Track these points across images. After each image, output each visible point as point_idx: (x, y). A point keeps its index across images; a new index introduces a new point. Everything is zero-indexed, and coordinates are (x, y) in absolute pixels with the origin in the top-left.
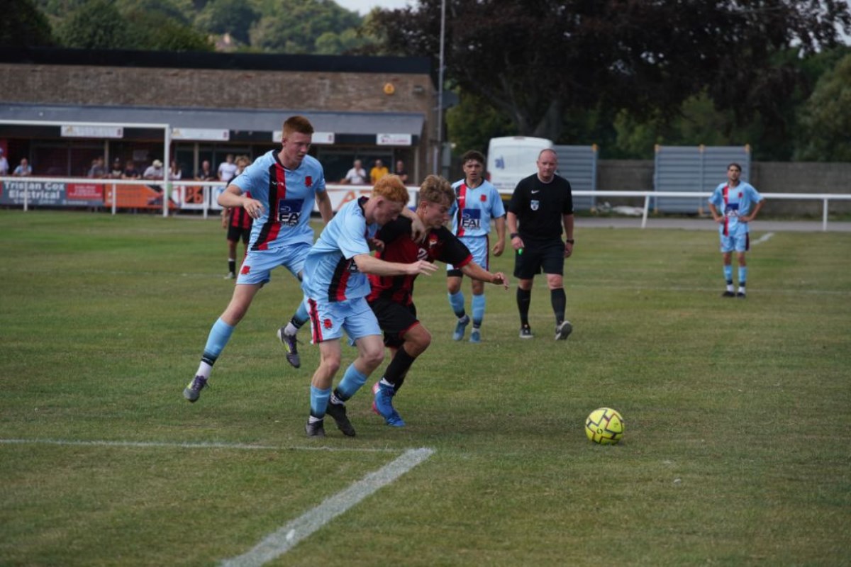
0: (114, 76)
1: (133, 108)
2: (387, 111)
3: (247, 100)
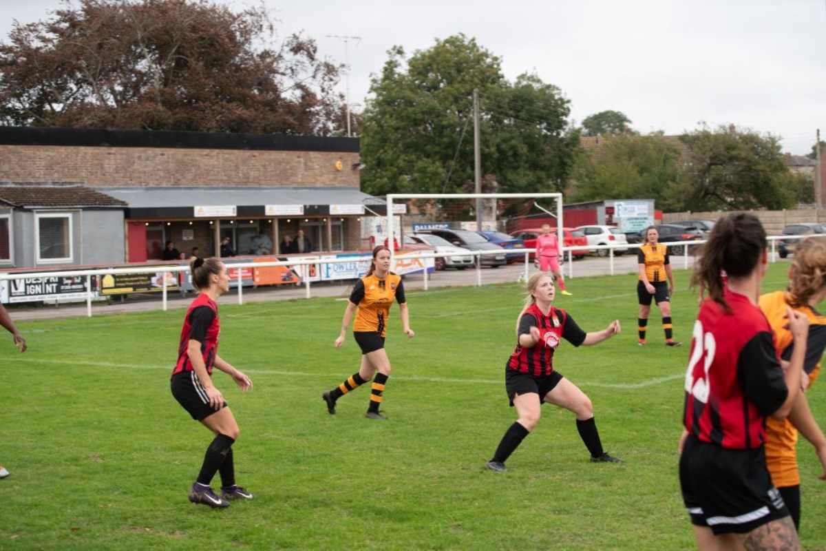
0: (165, 157)
1: (180, 188)
2: (337, 185)
3: (254, 178)
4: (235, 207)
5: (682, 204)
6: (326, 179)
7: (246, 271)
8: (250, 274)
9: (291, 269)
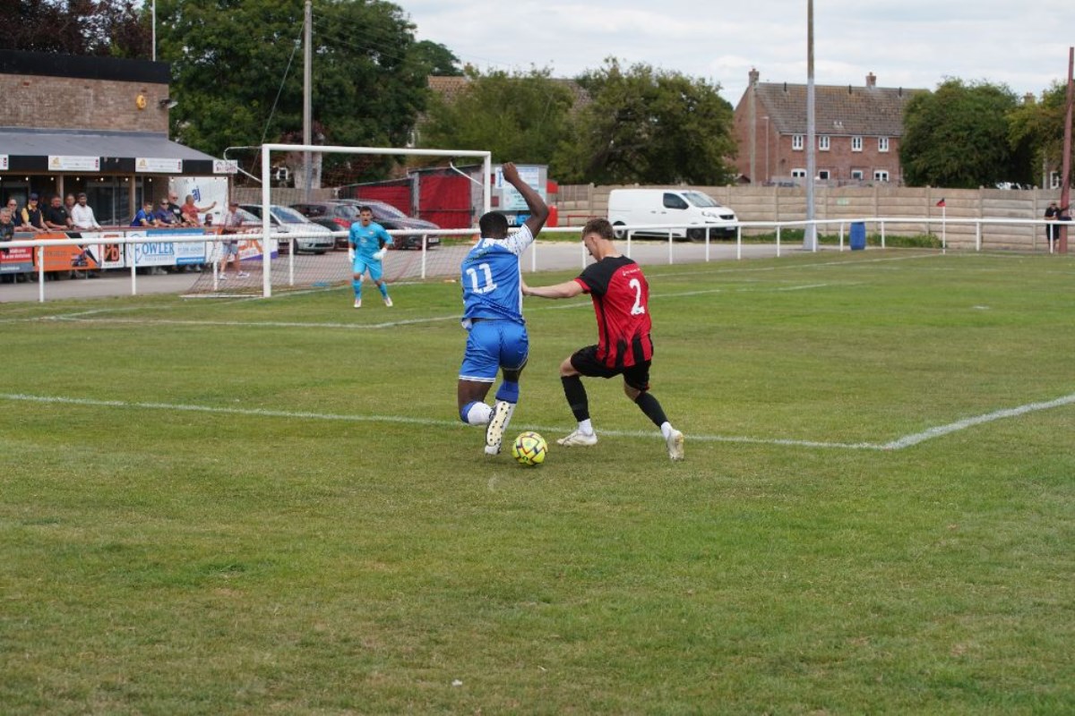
2: (139, 130)
3: (25, 117)
4: (7, 156)
5: (581, 174)
6: (123, 121)
7: (24, 251)
8: (29, 256)
9: (85, 249)
